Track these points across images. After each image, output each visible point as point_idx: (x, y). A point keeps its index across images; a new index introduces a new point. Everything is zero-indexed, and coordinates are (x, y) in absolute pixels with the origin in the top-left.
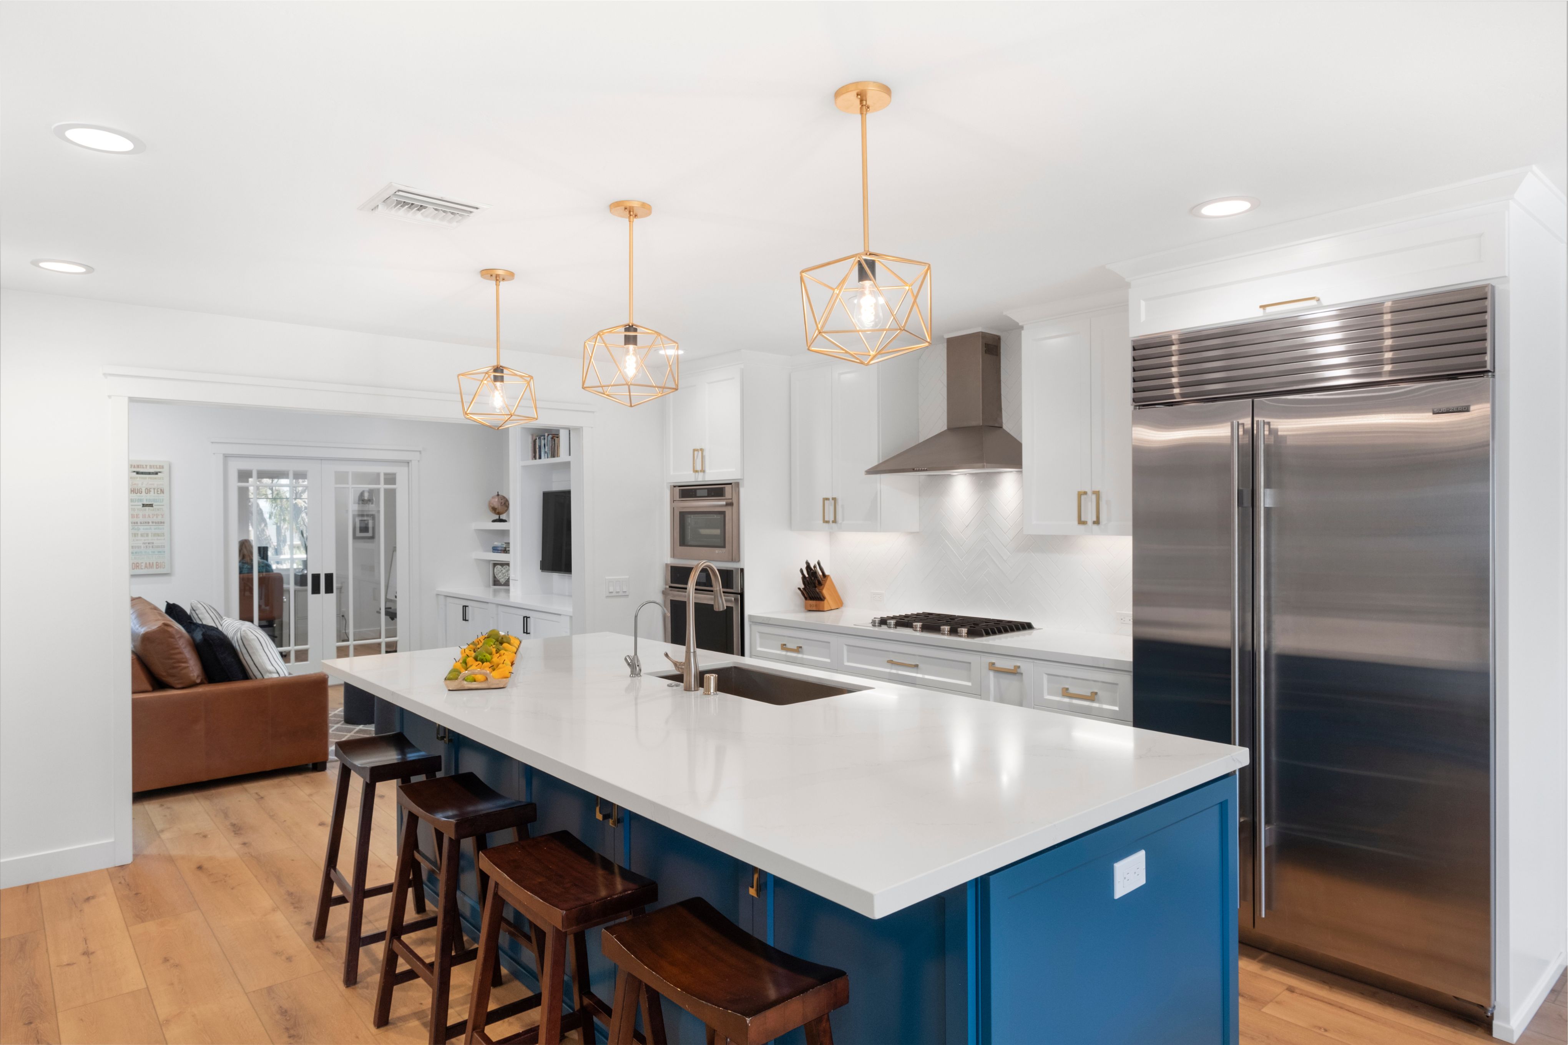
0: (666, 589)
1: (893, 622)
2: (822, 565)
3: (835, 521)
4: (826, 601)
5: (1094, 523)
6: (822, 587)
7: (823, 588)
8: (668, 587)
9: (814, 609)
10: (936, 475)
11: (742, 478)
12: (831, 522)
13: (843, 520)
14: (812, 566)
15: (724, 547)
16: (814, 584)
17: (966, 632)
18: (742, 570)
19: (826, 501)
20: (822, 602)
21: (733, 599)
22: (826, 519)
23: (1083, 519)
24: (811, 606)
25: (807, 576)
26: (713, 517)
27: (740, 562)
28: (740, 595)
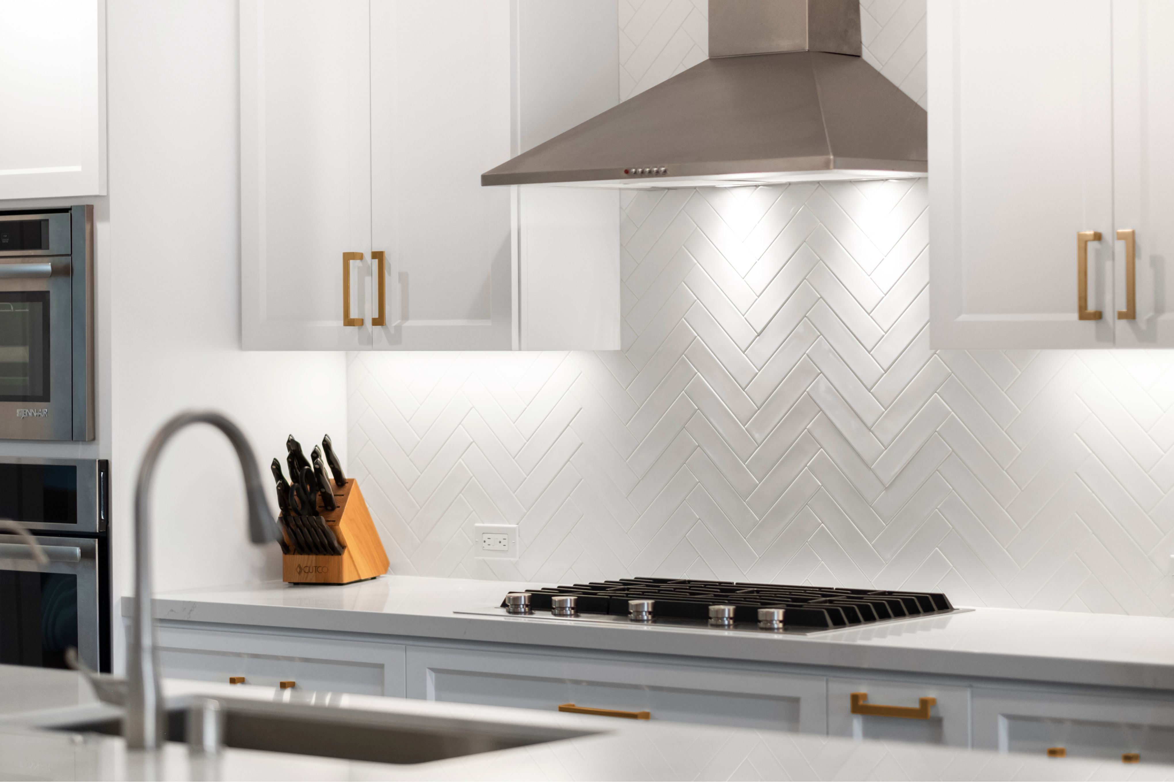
1: (570, 600)
2: (337, 450)
3: (379, 321)
4: (345, 555)
5: (1121, 316)
6: (333, 515)
7: (339, 517)
9: (312, 578)
10: (669, 189)
11: (104, 194)
12: (368, 322)
13: (405, 317)
14: (307, 455)
15: (45, 397)
16: (312, 504)
17: (781, 618)
18: (105, 466)
19: (351, 262)
20: (336, 557)
21: (78, 551)
22: (354, 314)
23: (1091, 307)
24: (300, 569)
25: (290, 482)
26: (10, 309)
27: (96, 441)
28: (97, 540)
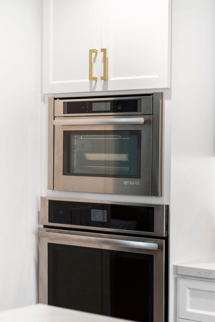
0: (39, 229)
8: (42, 226)
11: (169, 87)
26: (119, 138)
27: (162, 196)
28: (164, 240)
